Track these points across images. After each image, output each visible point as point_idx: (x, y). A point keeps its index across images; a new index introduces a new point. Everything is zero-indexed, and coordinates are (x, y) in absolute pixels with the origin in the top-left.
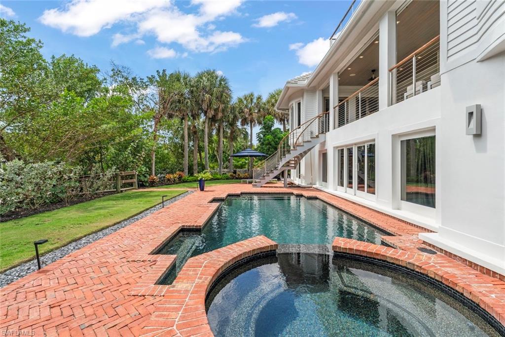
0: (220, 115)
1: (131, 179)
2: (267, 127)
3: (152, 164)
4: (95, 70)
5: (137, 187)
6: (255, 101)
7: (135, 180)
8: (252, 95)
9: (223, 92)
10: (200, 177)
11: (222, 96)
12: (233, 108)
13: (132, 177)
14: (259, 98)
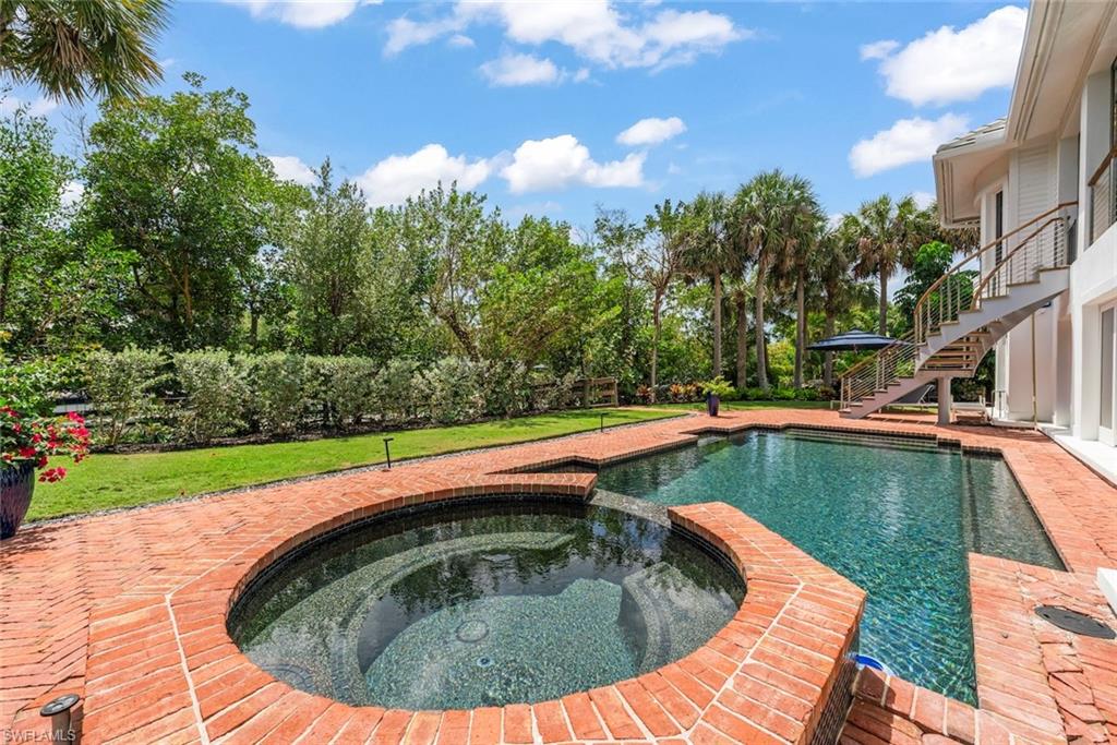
0: (790, 263)
1: (609, 389)
2: (924, 274)
3: (650, 367)
4: (564, 229)
5: (617, 403)
6: (894, 214)
7: (613, 392)
8: (885, 201)
9: (795, 211)
10: (707, 390)
11: (791, 221)
12: (828, 244)
13: (609, 386)
14: (907, 205)
